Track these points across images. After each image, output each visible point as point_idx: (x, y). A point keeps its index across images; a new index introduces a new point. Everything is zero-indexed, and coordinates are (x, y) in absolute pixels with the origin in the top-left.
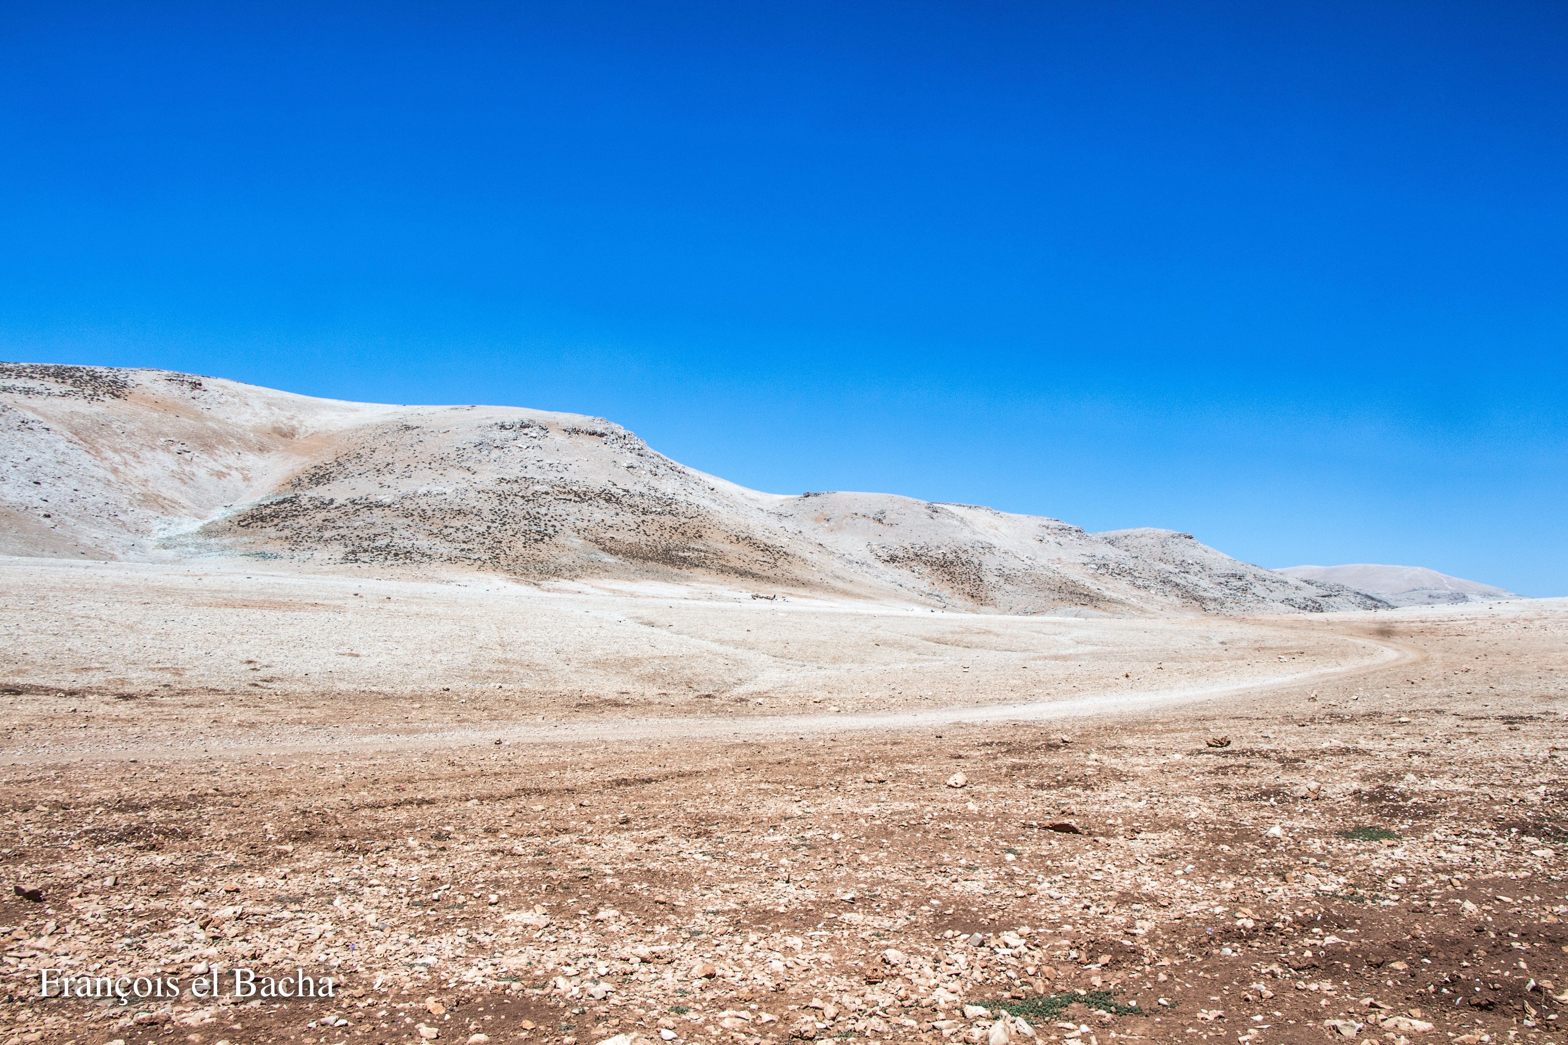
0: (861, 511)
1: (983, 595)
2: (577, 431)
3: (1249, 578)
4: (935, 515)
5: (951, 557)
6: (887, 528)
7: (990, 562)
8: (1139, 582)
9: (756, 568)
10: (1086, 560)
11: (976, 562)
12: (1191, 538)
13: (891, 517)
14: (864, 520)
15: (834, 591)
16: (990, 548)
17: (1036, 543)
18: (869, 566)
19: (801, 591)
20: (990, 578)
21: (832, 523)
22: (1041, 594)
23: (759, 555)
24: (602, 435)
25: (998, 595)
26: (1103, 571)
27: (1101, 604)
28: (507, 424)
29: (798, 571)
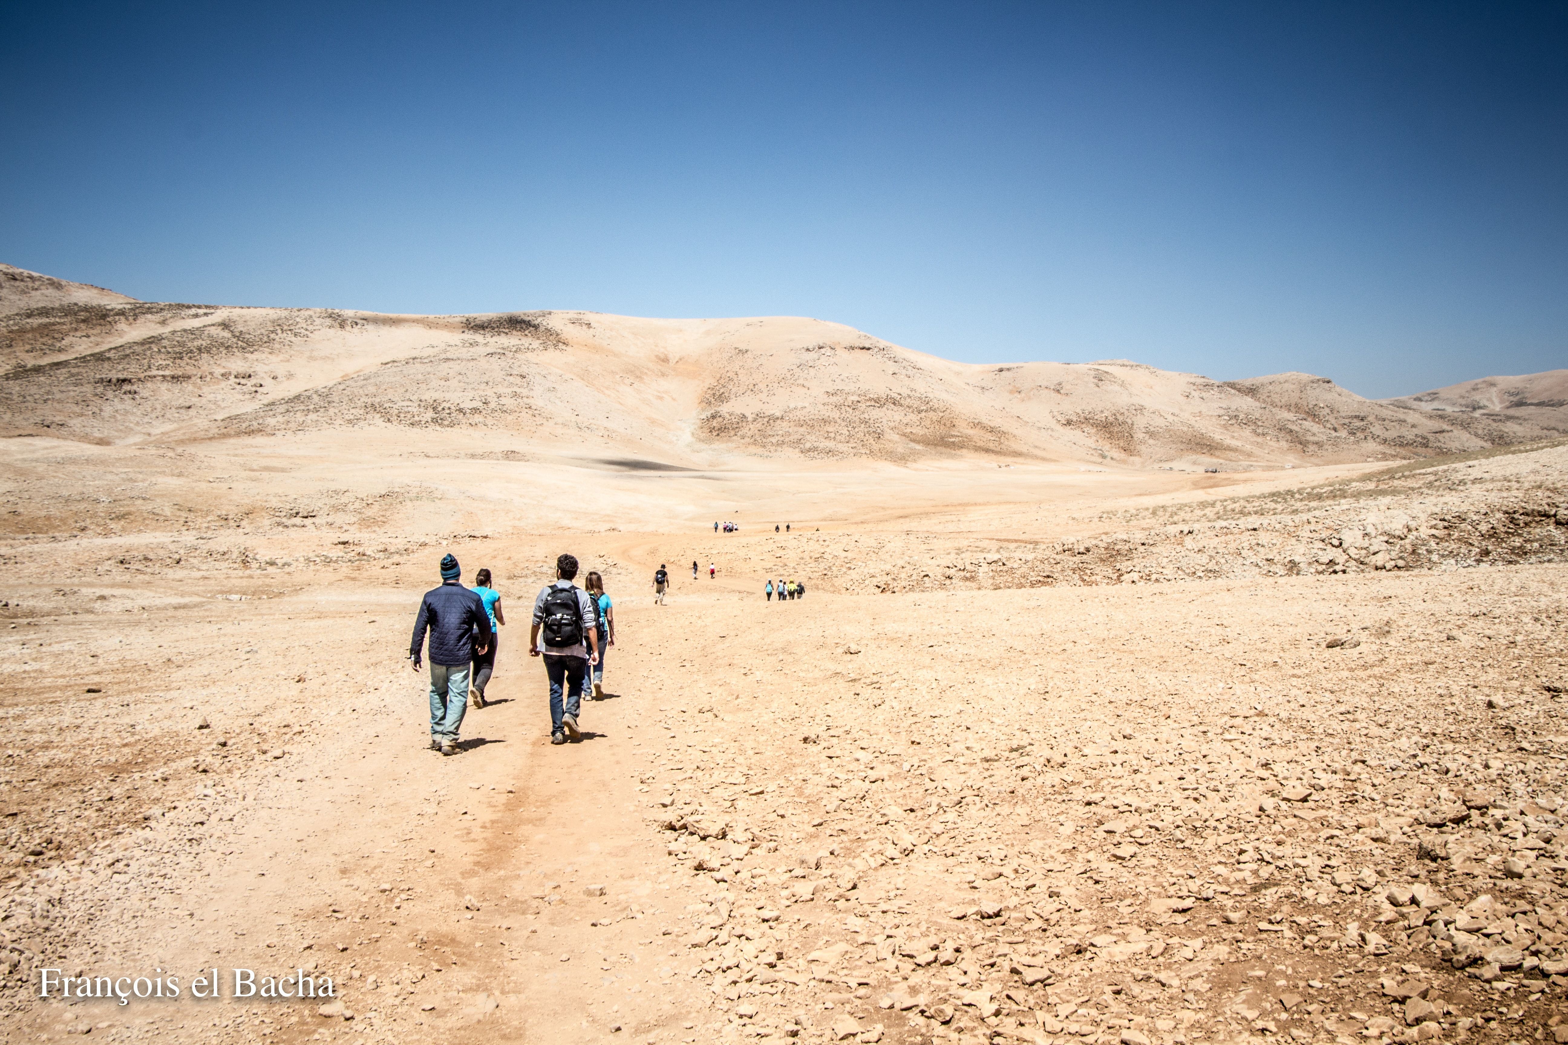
0: (1044, 384)
1: (1132, 448)
2: (852, 348)
3: (1371, 418)
4: (1100, 383)
5: (1111, 419)
6: (1064, 397)
7: (1140, 422)
8: (1260, 431)
9: (991, 446)
10: (1222, 412)
11: (1130, 422)
12: (1328, 382)
13: (1067, 387)
14: (1046, 391)
15: (1036, 457)
16: (1141, 409)
17: (1183, 399)
18: (1052, 430)
19: (1020, 460)
20: (1139, 435)
21: (1023, 395)
22: (1174, 446)
23: (989, 436)
24: (869, 349)
25: (1143, 448)
26: (1233, 421)
27: (1217, 453)
28: (811, 347)
29: (1015, 446)
